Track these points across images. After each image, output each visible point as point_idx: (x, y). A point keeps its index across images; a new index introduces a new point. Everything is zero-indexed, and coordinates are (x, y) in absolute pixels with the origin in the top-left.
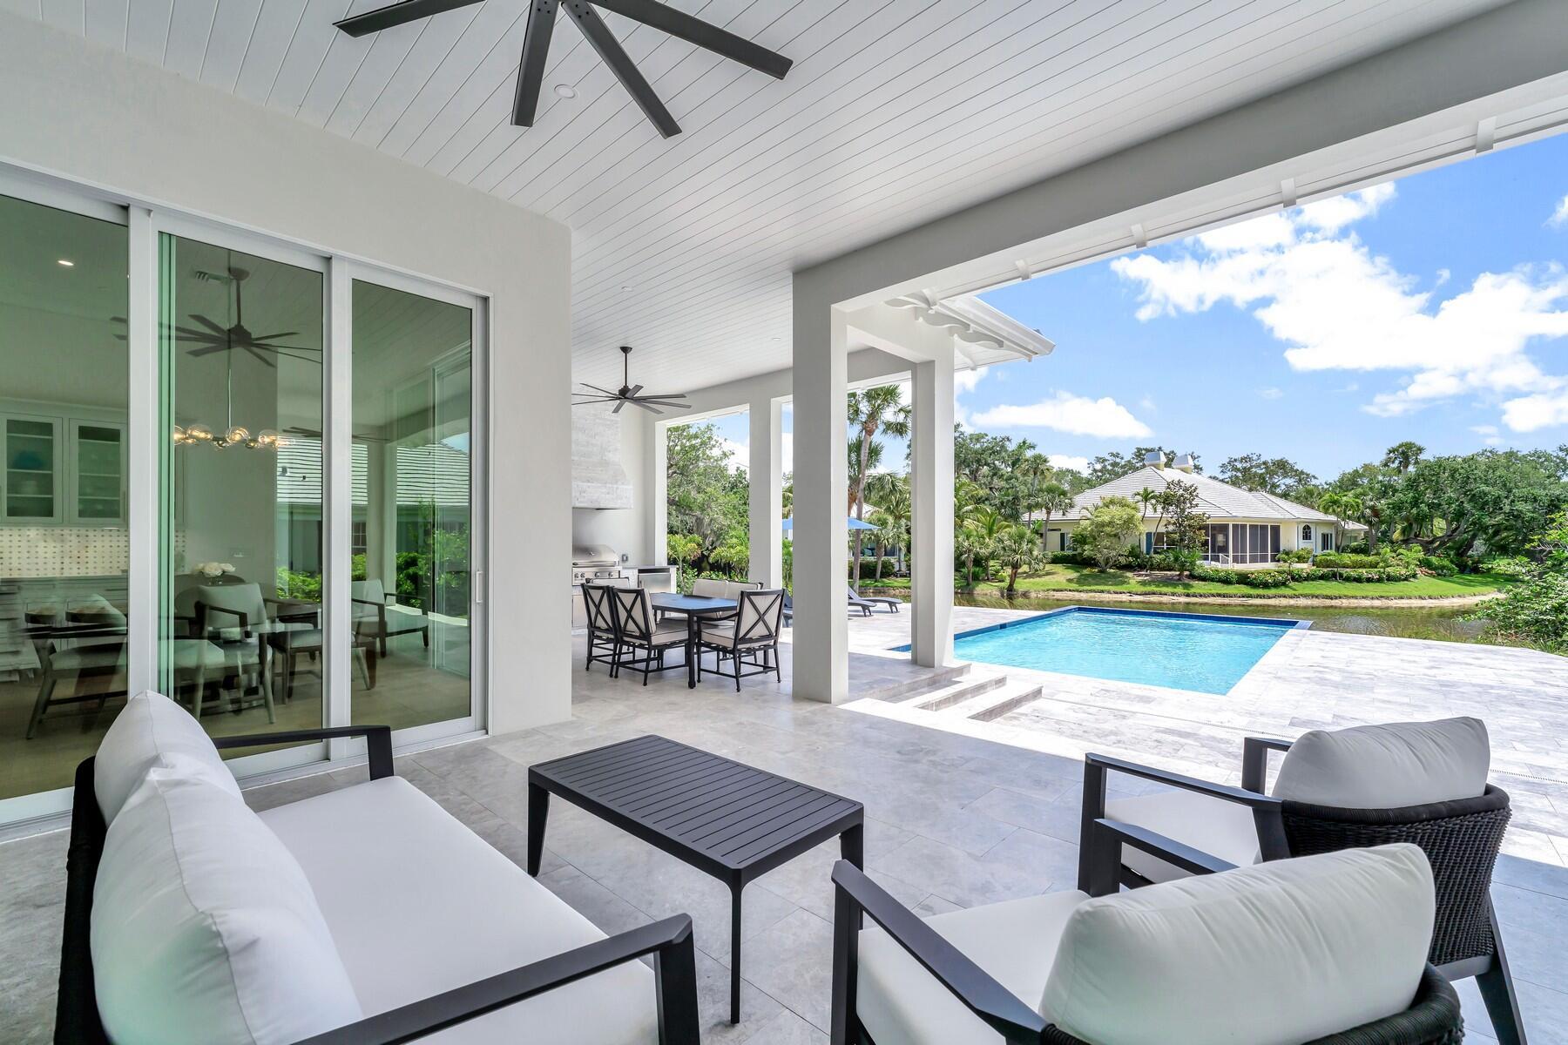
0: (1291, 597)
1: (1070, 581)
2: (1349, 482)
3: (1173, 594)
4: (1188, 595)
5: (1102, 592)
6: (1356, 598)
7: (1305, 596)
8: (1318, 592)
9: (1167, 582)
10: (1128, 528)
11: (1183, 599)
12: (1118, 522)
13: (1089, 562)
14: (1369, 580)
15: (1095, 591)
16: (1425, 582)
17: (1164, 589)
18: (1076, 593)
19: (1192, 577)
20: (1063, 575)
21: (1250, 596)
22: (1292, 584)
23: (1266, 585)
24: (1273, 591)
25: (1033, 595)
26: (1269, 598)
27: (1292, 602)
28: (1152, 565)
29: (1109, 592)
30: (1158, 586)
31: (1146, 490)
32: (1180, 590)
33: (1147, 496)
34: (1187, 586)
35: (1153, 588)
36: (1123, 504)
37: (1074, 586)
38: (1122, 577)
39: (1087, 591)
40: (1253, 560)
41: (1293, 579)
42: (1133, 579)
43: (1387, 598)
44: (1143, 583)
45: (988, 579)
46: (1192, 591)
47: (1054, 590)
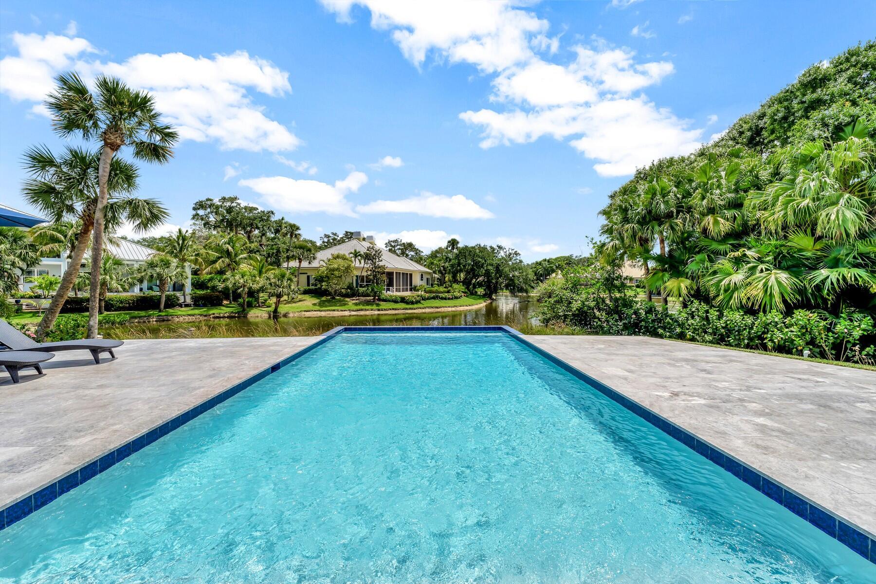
0: (423, 308)
1: (315, 304)
2: (434, 255)
3: (372, 310)
4: (379, 310)
5: (334, 310)
6: (446, 307)
7: (428, 307)
8: (433, 305)
9: (368, 303)
10: (347, 272)
11: (377, 312)
12: (342, 268)
13: (325, 293)
14: (449, 299)
15: (330, 310)
16: (465, 300)
17: (367, 307)
18: (318, 312)
19: (380, 300)
20: (310, 302)
21: (406, 309)
22: (422, 302)
23: (412, 303)
24: (415, 306)
25: (291, 315)
26: (415, 309)
27: (424, 311)
28: (359, 293)
29: (338, 311)
30: (363, 305)
31: (355, 251)
32: (374, 307)
33: (356, 254)
34: (378, 305)
35: (361, 307)
36: (344, 258)
37: (317, 308)
38: (344, 301)
39: (325, 311)
40: (403, 291)
41: (423, 299)
42: (351, 302)
43: (456, 306)
44: (356, 304)
45: (259, 306)
46: (380, 308)
47: (305, 311)
